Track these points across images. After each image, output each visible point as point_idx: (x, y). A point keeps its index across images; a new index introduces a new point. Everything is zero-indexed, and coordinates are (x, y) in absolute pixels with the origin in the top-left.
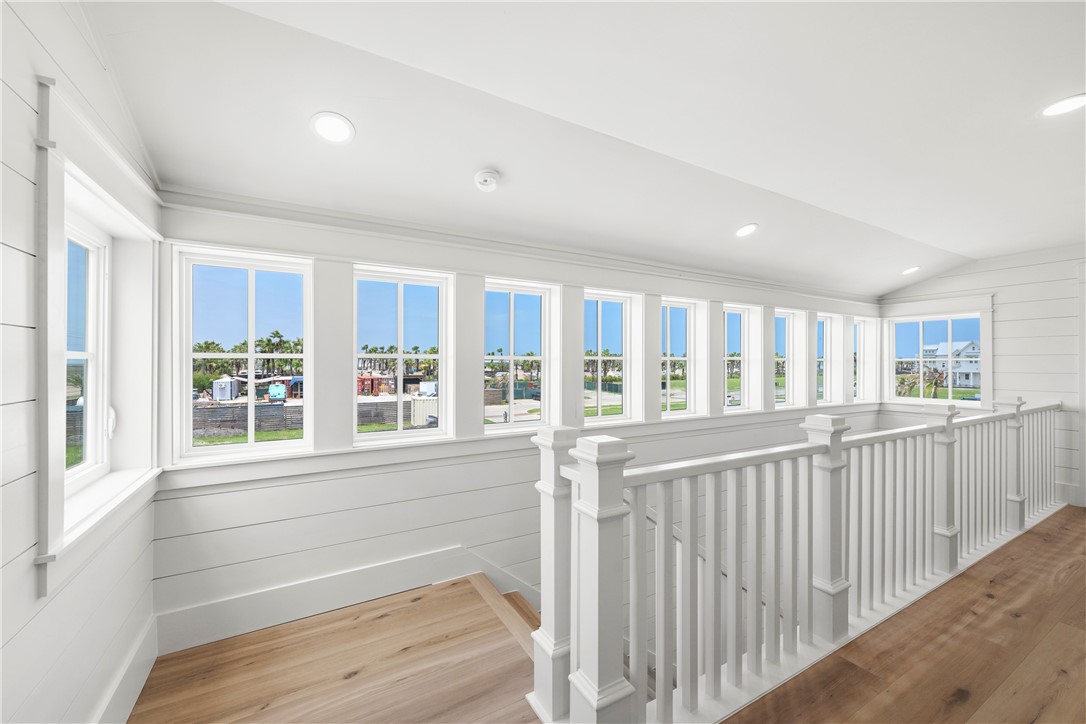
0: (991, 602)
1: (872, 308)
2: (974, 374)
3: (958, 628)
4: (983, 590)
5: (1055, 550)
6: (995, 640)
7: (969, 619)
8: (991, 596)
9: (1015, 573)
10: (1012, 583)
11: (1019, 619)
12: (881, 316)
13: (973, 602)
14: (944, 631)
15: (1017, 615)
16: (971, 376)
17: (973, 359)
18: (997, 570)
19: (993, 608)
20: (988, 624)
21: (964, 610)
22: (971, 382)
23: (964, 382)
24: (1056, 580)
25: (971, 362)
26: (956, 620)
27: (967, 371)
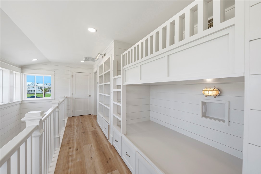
0: (71, 150)
1: (19, 69)
2: (33, 90)
3: (70, 164)
4: (68, 148)
5: (72, 129)
6: (78, 160)
7: (70, 159)
8: (70, 148)
9: (70, 138)
10: (71, 142)
11: (78, 150)
12: (22, 72)
13: (68, 153)
14: (68, 168)
15: (77, 150)
16: (32, 91)
17: (33, 87)
18: (67, 139)
19: (72, 151)
20: (74, 157)
21: (68, 157)
22: (32, 92)
23: (30, 92)
24: (77, 136)
25: (32, 87)
26: (68, 162)
27: (31, 90)
